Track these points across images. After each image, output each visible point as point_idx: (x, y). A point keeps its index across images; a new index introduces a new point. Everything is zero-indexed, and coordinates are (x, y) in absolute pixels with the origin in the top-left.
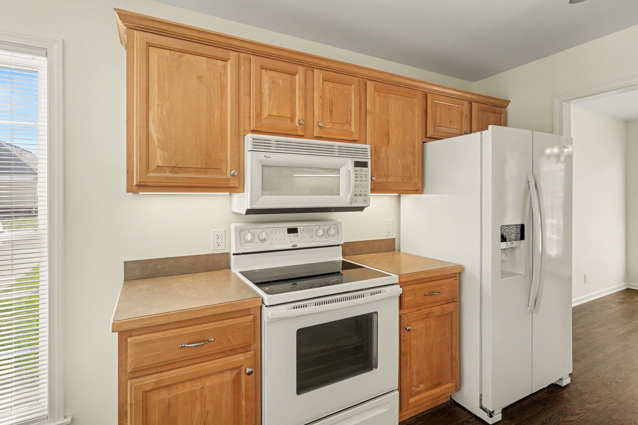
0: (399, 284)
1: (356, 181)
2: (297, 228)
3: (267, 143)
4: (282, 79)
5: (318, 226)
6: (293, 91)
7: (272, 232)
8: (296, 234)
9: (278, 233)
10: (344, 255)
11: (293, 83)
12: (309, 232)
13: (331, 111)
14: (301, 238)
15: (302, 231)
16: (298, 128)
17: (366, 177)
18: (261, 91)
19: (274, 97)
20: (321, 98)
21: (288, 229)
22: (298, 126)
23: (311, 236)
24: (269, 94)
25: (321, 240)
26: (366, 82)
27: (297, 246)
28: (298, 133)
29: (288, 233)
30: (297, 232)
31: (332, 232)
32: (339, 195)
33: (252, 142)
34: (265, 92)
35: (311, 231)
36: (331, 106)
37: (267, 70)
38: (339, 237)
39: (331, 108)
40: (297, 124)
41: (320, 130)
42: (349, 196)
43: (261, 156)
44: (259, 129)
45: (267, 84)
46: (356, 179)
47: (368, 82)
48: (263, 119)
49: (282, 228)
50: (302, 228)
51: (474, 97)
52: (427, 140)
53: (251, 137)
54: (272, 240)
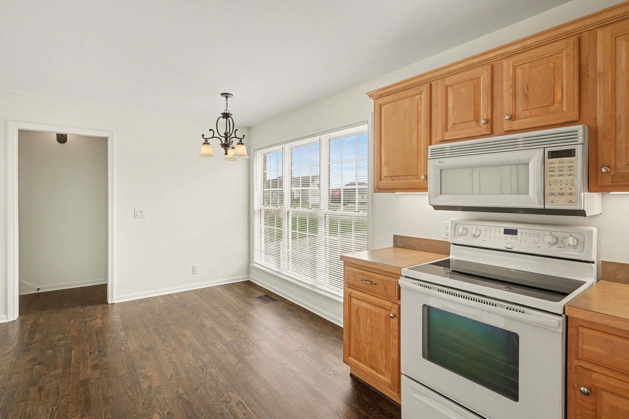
1: (552, 176)
2: (517, 230)
5: (549, 232)
6: (478, 93)
7: (486, 230)
8: (514, 236)
9: (493, 232)
11: (477, 86)
12: (534, 236)
13: (526, 97)
14: (521, 241)
15: (524, 234)
16: (482, 128)
17: (570, 170)
18: (447, 106)
19: (457, 107)
21: (505, 229)
22: (482, 126)
23: (536, 242)
25: (550, 248)
27: (513, 249)
28: (483, 133)
29: (504, 234)
30: (516, 234)
32: (528, 194)
33: (430, 152)
35: (536, 235)
36: (526, 91)
39: (527, 93)
43: (436, 162)
44: (444, 139)
46: (552, 173)
48: (449, 129)
49: (498, 228)
50: (523, 230)
53: (430, 149)
54: (485, 237)
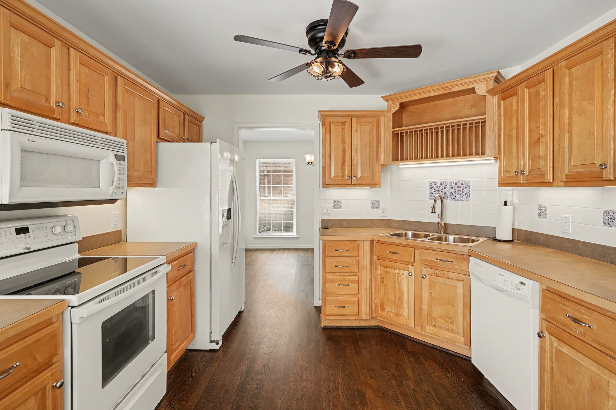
0: (166, 263)
1: (120, 174)
2: (28, 227)
3: (29, 124)
4: (37, 48)
5: (53, 223)
6: (49, 65)
8: (27, 234)
9: (8, 234)
10: (80, 252)
11: (49, 56)
12: (43, 230)
13: (88, 98)
14: (34, 238)
15: (35, 230)
16: (55, 110)
17: (123, 171)
18: (10, 54)
19: (27, 66)
20: (78, 81)
21: (15, 229)
22: (54, 107)
23: (46, 235)
24: (21, 60)
25: (57, 238)
26: (116, 77)
27: (31, 249)
28: (55, 116)
29: (17, 234)
30: (28, 232)
31: (70, 228)
32: (100, 187)
33: (10, 120)
34: (14, 57)
35: (45, 229)
36: (88, 93)
37: (16, 29)
38: (76, 233)
39: (88, 95)
40: (53, 105)
41: (77, 117)
42: (111, 189)
43: (24, 138)
44: (8, 102)
45: (18, 48)
46: (120, 172)
47: (118, 77)
48: (13, 91)
49: (7, 229)
50: (33, 226)
51: (187, 111)
52: (159, 140)
53: (9, 113)
